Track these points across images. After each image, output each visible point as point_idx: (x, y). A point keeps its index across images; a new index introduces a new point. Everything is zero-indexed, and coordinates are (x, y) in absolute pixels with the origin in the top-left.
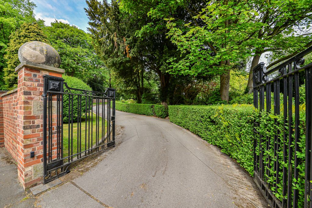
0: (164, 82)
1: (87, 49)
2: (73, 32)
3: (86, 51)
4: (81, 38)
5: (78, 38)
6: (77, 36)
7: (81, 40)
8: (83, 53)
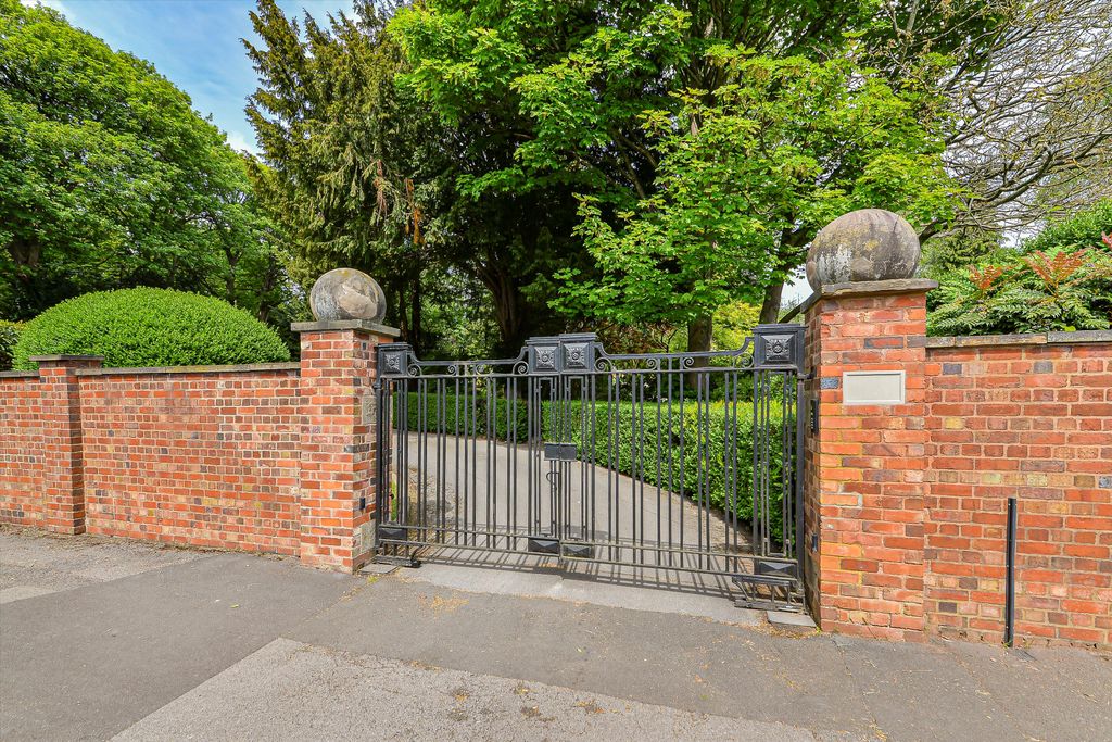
0: (512, 318)
1: (131, 136)
2: (50, 44)
3: (125, 146)
4: (94, 81)
5: (81, 80)
6: (75, 68)
7: (97, 87)
8: (113, 154)
